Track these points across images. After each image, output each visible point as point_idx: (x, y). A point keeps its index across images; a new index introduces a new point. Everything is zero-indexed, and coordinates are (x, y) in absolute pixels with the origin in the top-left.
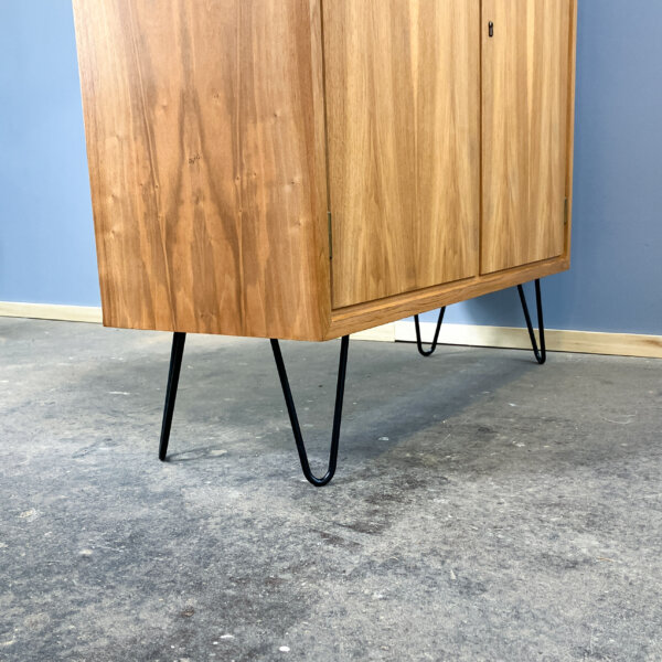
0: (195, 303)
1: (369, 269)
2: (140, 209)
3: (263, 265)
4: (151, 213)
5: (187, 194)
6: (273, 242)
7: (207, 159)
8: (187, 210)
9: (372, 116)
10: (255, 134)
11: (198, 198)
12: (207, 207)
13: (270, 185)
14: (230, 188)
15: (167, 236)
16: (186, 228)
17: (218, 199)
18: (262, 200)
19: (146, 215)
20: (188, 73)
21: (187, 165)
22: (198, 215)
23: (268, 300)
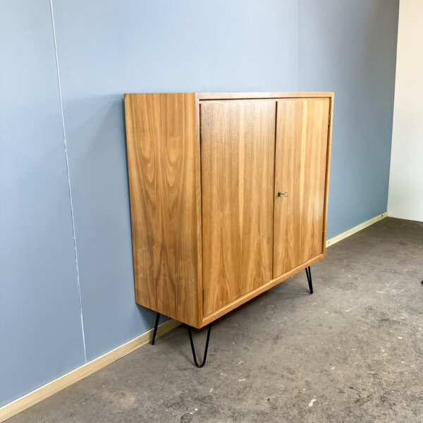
0: (163, 304)
1: (219, 298)
2: (148, 272)
3: (183, 301)
4: (152, 274)
5: (162, 273)
6: (186, 296)
7: (168, 265)
8: (162, 278)
9: (222, 252)
10: (181, 264)
11: (165, 275)
12: (168, 279)
13: (185, 279)
14: (174, 276)
15: (156, 283)
16: (161, 282)
17: (170, 277)
18: (183, 282)
19: (150, 275)
20: (163, 239)
21: (162, 265)
22: (165, 280)
23: (184, 311)
